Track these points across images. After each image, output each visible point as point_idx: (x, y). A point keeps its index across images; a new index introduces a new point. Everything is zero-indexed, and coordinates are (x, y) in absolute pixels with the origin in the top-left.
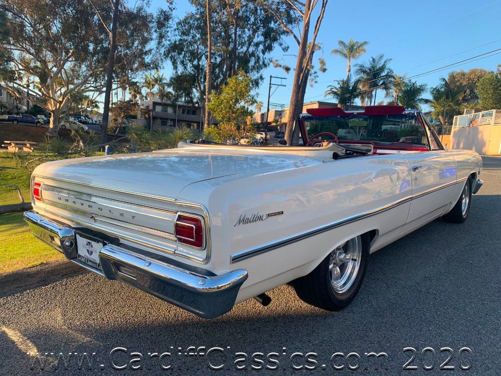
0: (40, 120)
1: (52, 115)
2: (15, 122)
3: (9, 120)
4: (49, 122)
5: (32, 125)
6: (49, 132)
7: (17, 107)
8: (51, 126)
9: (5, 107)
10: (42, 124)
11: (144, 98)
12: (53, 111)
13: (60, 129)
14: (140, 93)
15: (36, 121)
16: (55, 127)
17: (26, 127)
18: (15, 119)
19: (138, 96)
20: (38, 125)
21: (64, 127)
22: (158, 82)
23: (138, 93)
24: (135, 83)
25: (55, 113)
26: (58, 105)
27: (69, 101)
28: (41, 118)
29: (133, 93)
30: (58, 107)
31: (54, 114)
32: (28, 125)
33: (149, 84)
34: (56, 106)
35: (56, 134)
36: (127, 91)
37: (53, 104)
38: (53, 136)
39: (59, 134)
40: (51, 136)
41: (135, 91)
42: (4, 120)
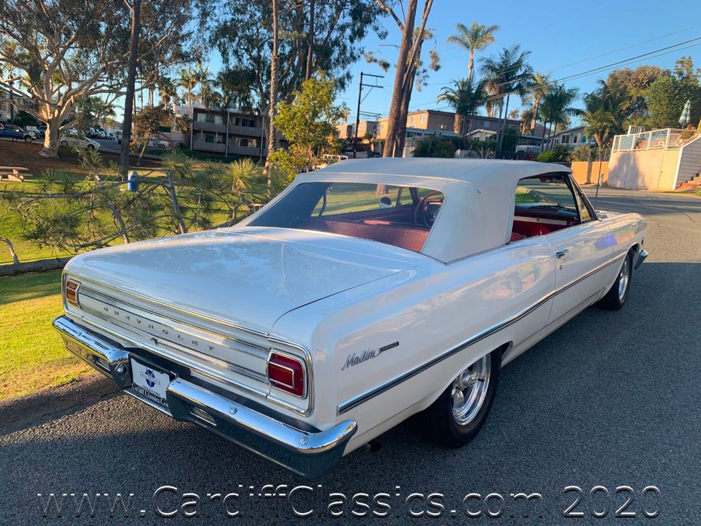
0: (32, 134)
1: (48, 126)
4: (43, 136)
5: (19, 140)
6: (44, 151)
8: (47, 144)
10: (34, 139)
11: (180, 101)
12: (49, 121)
13: (60, 146)
14: (174, 94)
15: (25, 134)
16: (52, 144)
17: (9, 143)
19: (172, 98)
20: (28, 140)
21: (65, 144)
22: (201, 79)
23: (171, 95)
24: (168, 81)
25: (53, 124)
26: (56, 112)
27: (72, 105)
28: (32, 130)
29: (164, 94)
30: (56, 115)
31: (50, 125)
32: (12, 141)
33: (187, 81)
34: (54, 114)
35: (54, 155)
36: (156, 92)
37: (49, 111)
38: (50, 157)
39: (58, 154)
40: (48, 156)
41: (167, 91)
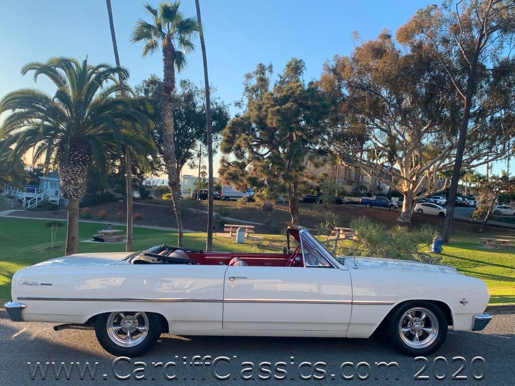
0: (395, 203)
1: (405, 197)
2: (368, 206)
3: (362, 203)
4: (401, 207)
5: (386, 208)
6: (401, 217)
7: (379, 188)
8: (404, 210)
9: (365, 189)
10: (396, 208)
12: (406, 193)
13: (414, 213)
15: (390, 204)
16: (408, 211)
17: (378, 210)
18: (369, 202)
20: (392, 208)
21: (420, 212)
25: (408, 194)
26: (411, 185)
27: (426, 179)
28: (395, 200)
30: (411, 188)
31: (406, 196)
32: (380, 209)
34: (409, 187)
35: (408, 220)
37: (406, 185)
38: (404, 222)
39: (412, 220)
40: (403, 221)
42: (357, 203)
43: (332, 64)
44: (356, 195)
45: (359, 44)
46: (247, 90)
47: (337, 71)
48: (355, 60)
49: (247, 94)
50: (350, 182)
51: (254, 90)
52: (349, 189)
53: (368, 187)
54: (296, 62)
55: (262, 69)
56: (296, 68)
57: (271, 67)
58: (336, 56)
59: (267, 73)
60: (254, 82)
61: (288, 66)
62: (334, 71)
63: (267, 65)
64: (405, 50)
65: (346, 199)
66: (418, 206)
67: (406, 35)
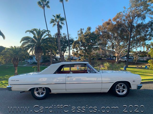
0: (114, 59)
2: (108, 60)
3: (106, 59)
4: (116, 59)
7: (110, 55)
8: (116, 61)
9: (107, 56)
12: (117, 56)
13: (119, 61)
18: (108, 59)
20: (114, 60)
23: (149, 48)
24: (147, 45)
27: (121, 53)
28: (114, 58)
32: (111, 60)
36: (145, 48)
37: (117, 54)
40: (116, 63)
41: (148, 47)
42: (105, 59)
43: (98, 27)
44: (105, 57)
45: (104, 22)
46: (78, 34)
47: (99, 29)
48: (103, 26)
49: (78, 35)
50: (103, 54)
51: (80, 34)
52: (103, 56)
53: (108, 55)
54: (89, 27)
55: (81, 30)
56: (89, 29)
57: (83, 29)
58: (98, 25)
59: (83, 30)
60: (80, 33)
61: (87, 28)
62: (98, 29)
63: (82, 29)
64: (115, 23)
65: (103, 58)
66: (120, 59)
67: (115, 19)
